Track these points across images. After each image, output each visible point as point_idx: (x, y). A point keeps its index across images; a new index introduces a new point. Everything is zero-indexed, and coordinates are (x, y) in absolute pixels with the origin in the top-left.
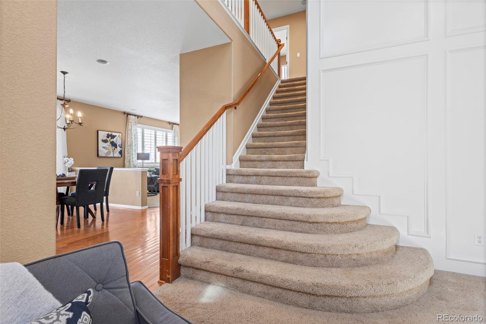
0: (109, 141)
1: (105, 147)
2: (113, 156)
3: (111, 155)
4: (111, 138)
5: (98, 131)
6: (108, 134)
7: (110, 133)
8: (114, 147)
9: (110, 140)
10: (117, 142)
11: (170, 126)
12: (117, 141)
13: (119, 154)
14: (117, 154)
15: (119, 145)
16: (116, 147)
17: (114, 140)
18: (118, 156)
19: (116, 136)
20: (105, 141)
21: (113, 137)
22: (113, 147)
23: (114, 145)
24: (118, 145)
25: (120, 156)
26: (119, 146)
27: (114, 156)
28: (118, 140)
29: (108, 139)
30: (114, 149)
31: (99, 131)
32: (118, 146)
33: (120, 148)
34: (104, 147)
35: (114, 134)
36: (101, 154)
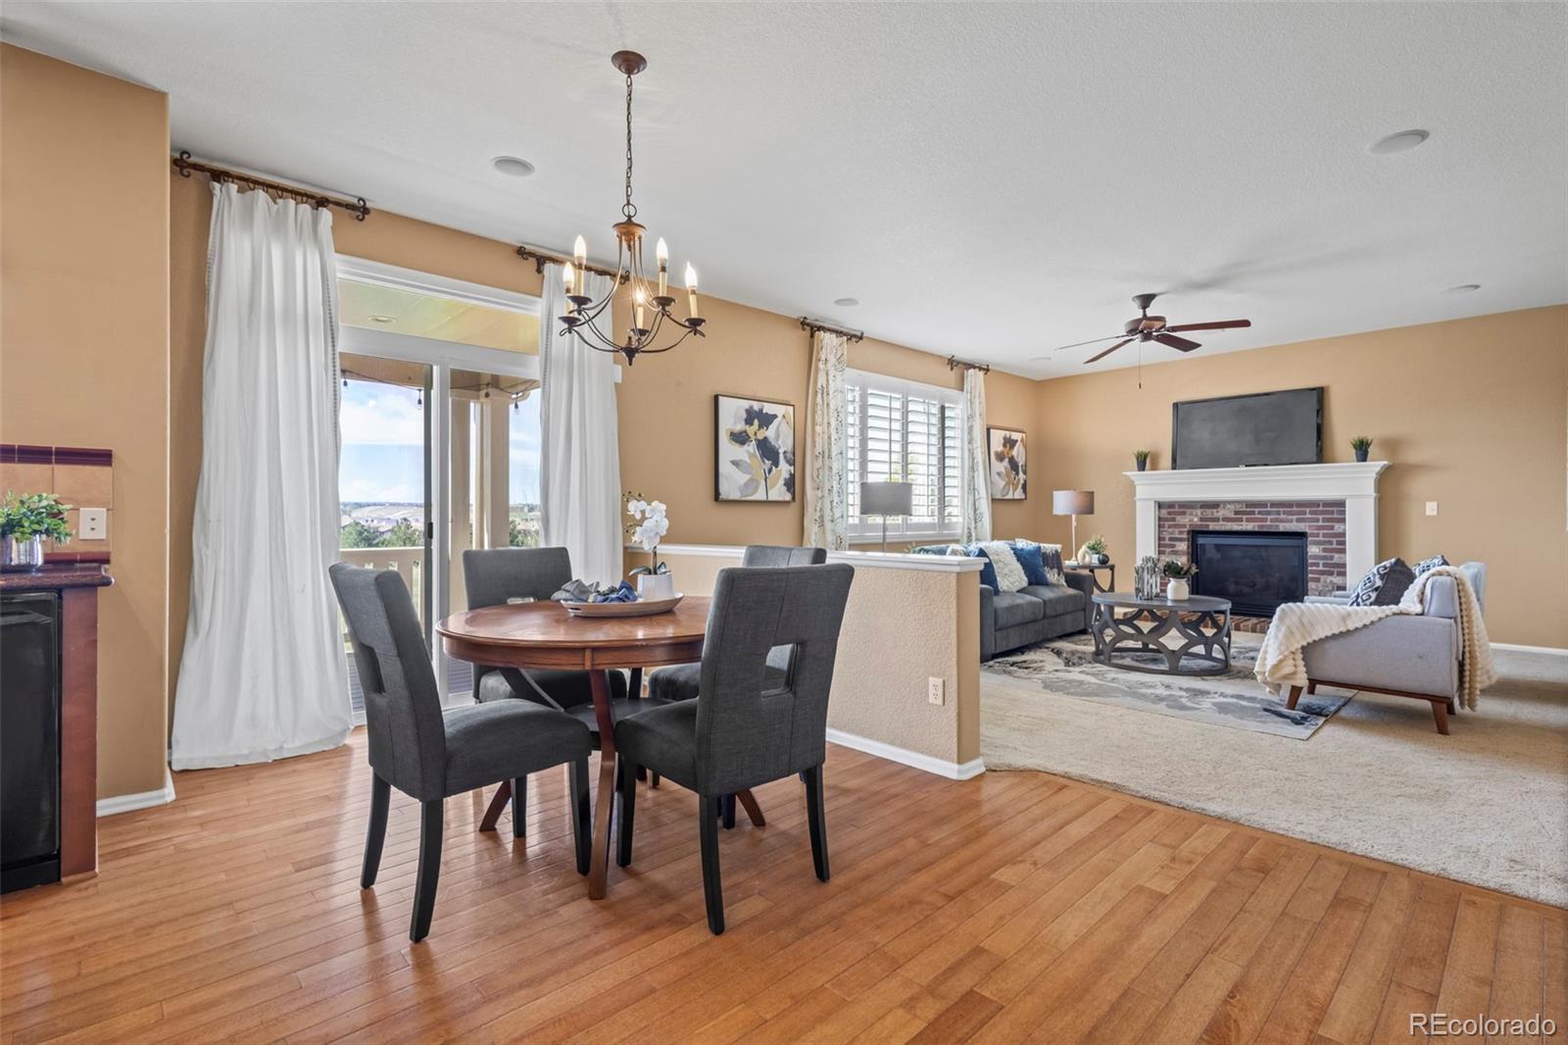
0: (753, 438)
1: (741, 461)
2: (764, 498)
3: (760, 495)
4: (760, 427)
5: (716, 398)
6: (751, 407)
7: (756, 406)
8: (768, 463)
9: (756, 433)
10: (780, 442)
11: (951, 375)
12: (778, 436)
13: (785, 488)
14: (779, 492)
15: (785, 452)
16: (776, 463)
17: (770, 433)
18: (781, 499)
19: (775, 416)
20: (740, 438)
21: (766, 420)
22: (766, 461)
23: (768, 451)
24: (781, 451)
25: (788, 497)
26: (785, 457)
27: (770, 499)
28: (780, 435)
29: (751, 430)
30: (770, 471)
31: (720, 398)
32: (781, 456)
33: (787, 465)
34: (735, 463)
35: (769, 409)
36: (728, 490)
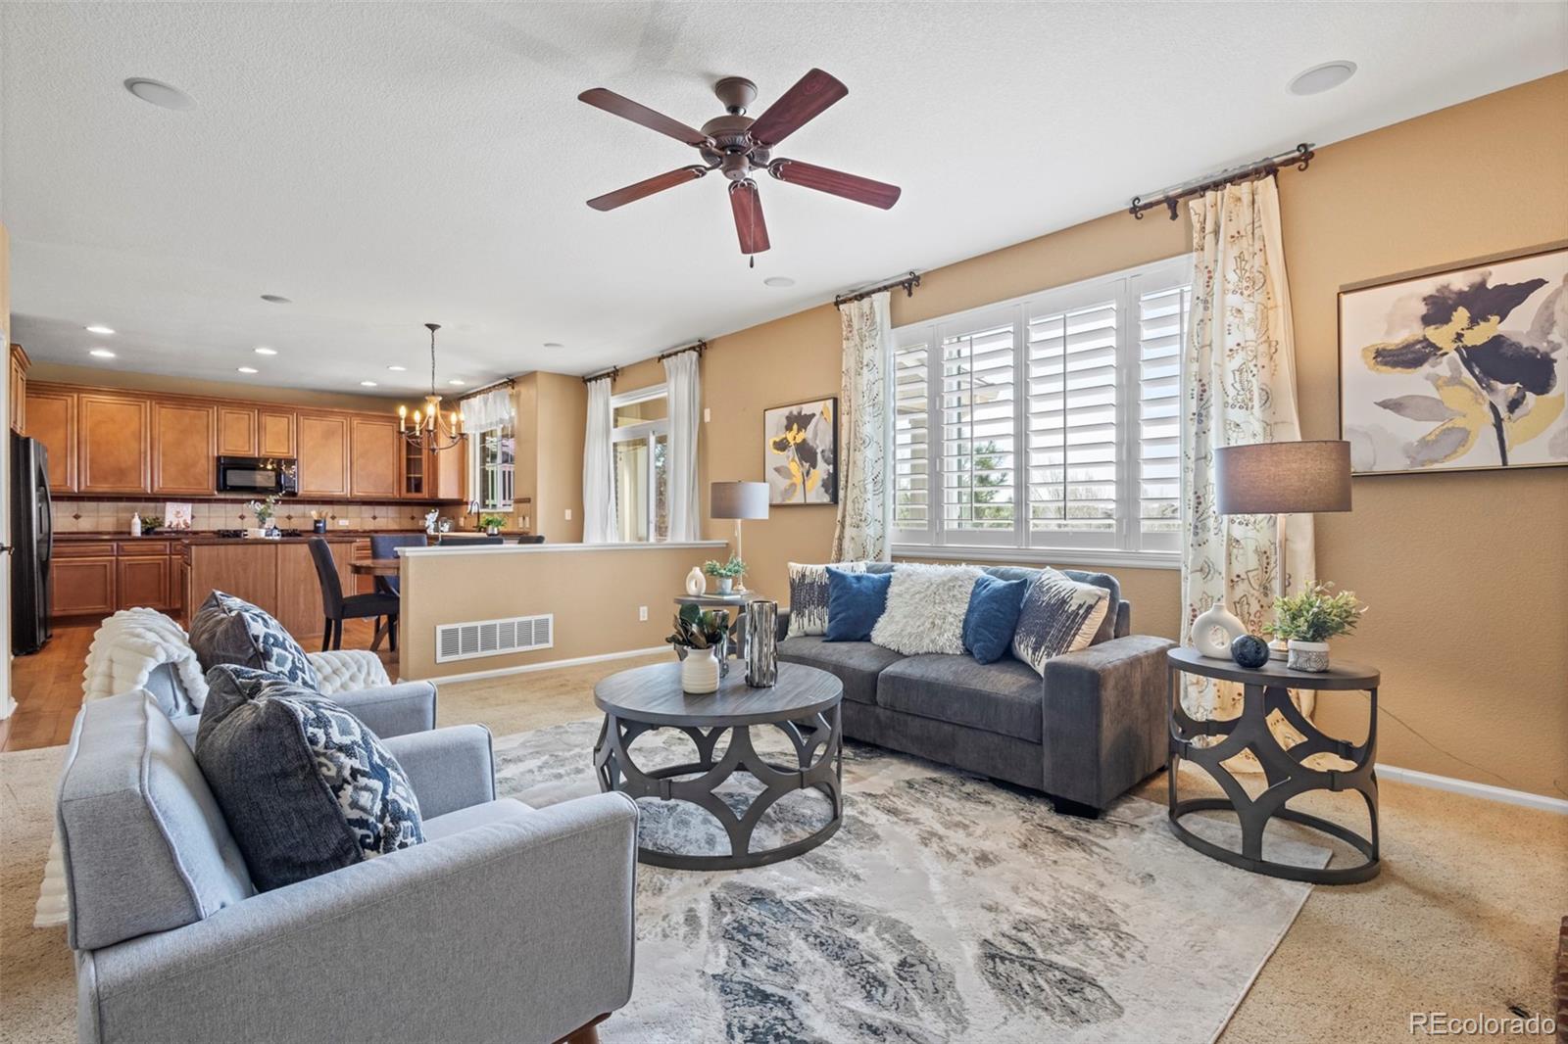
0: (792, 443)
1: (783, 467)
2: (803, 502)
3: (798, 499)
4: (799, 430)
5: (765, 413)
6: (791, 413)
7: (795, 410)
8: (807, 465)
9: (795, 438)
10: (818, 442)
12: (816, 435)
13: (823, 490)
14: (817, 494)
15: (823, 451)
16: (814, 465)
17: (807, 434)
18: (818, 501)
19: (814, 415)
20: (782, 446)
21: (803, 421)
22: (804, 464)
23: (806, 453)
24: (819, 451)
25: (826, 499)
26: (823, 457)
27: (808, 501)
28: (819, 436)
29: (790, 436)
30: (808, 473)
31: (767, 412)
32: (819, 456)
33: (825, 464)
34: (777, 470)
35: (807, 409)
